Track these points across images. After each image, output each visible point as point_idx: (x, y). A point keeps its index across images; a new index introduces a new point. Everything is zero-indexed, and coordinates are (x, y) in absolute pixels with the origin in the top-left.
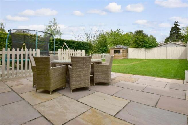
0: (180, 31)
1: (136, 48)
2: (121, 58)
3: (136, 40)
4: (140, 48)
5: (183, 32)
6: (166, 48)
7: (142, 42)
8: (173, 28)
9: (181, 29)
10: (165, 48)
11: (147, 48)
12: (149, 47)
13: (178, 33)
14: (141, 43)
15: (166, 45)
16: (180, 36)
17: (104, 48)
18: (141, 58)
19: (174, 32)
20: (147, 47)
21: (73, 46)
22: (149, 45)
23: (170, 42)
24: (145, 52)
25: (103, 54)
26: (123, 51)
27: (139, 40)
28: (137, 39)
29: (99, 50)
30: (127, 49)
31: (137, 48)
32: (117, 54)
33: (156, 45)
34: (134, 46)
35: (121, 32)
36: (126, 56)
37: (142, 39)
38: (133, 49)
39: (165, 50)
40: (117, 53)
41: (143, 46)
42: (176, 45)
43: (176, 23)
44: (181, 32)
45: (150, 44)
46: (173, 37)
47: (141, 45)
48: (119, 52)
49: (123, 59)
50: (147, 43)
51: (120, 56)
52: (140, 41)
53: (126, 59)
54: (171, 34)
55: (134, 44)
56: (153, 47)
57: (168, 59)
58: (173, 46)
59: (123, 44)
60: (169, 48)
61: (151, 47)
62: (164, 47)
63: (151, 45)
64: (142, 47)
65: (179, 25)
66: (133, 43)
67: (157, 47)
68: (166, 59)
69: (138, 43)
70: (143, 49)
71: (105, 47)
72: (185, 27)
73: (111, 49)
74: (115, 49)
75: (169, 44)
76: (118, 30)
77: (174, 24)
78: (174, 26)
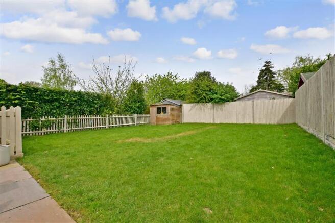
0: (274, 77)
1: (196, 103)
2: (169, 122)
3: (196, 89)
4: (203, 102)
5: (279, 78)
6: (253, 101)
7: (207, 92)
8: (262, 71)
9: (275, 74)
10: (251, 102)
11: (215, 102)
12: (219, 101)
13: (270, 80)
14: (206, 94)
15: (253, 96)
16: (274, 84)
17: (138, 104)
18: (206, 123)
19: (265, 77)
20: (217, 101)
21: (63, 100)
22: (219, 97)
23: (260, 90)
24: (212, 110)
25: (136, 115)
26: (172, 109)
27: (201, 88)
28: (198, 86)
29: (127, 108)
30: (181, 106)
31: (198, 102)
32: (162, 115)
33: (232, 96)
34: (192, 100)
35: (175, 78)
36: (179, 118)
37: (207, 86)
38: (192, 104)
39: (251, 106)
40: (162, 113)
41: (209, 100)
42: (273, 96)
43: (268, 63)
44: (276, 78)
45: (221, 96)
46: (263, 86)
47: (205, 97)
48: (164, 110)
49: (173, 124)
50: (216, 93)
51: (167, 119)
52: (204, 91)
53: (179, 123)
54: (259, 82)
55: (193, 96)
56: (228, 101)
57: (256, 123)
58: (266, 98)
59: (177, 98)
60: (259, 101)
61: (224, 100)
62: (249, 100)
63: (223, 98)
64: (206, 102)
65: (272, 66)
66: (190, 94)
67: (236, 101)
68: (252, 123)
69: (199, 95)
70: (210, 105)
71: (139, 102)
72: (282, 69)
73: (151, 106)
74: (158, 106)
75: (257, 94)
76: (169, 73)
77: (265, 66)
78: (264, 68)
